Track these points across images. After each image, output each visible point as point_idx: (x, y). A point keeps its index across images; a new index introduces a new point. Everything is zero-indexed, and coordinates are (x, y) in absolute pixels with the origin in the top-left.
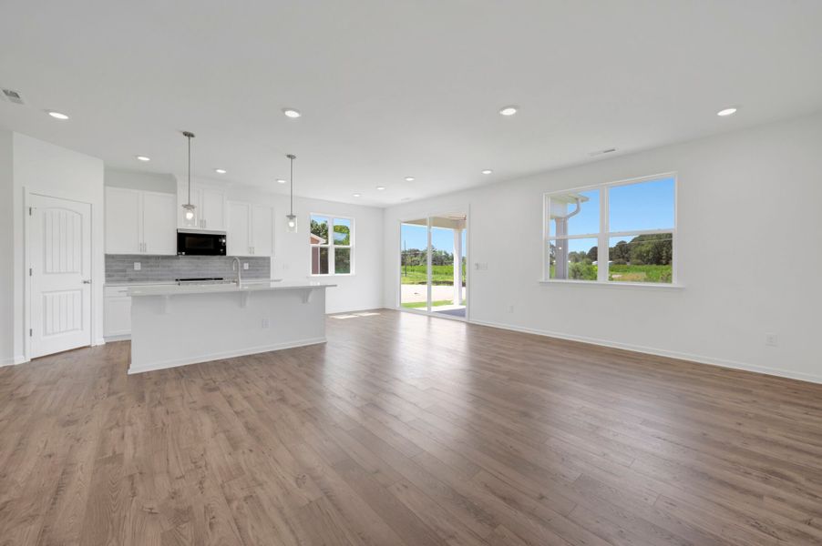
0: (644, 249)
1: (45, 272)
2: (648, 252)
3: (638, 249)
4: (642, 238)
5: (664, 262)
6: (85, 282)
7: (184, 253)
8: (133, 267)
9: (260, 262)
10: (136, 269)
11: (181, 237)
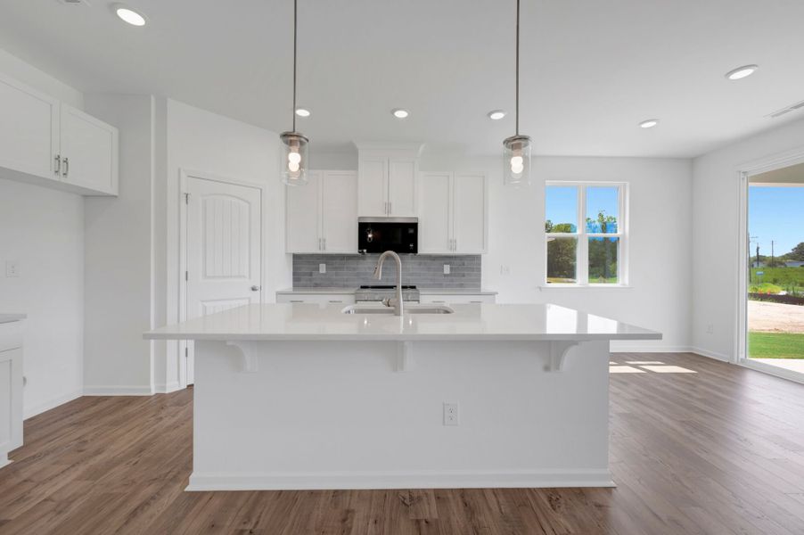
1: (205, 276)
6: (253, 289)
7: (365, 251)
8: (318, 269)
9: (466, 262)
10: (321, 272)
11: (363, 227)
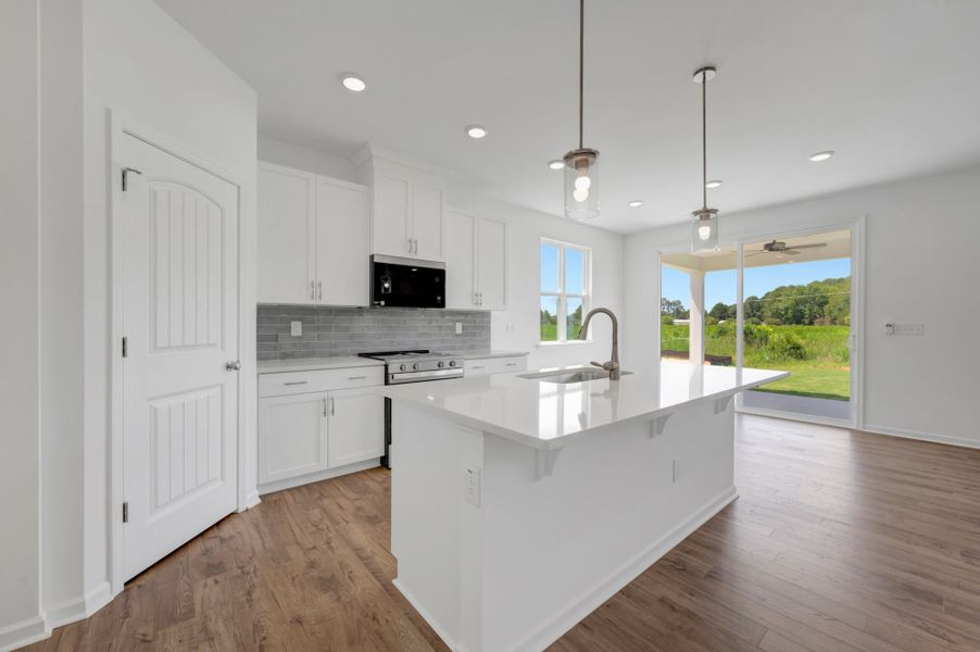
0: (781, 306)
1: (155, 347)
2: (787, 309)
3: (774, 306)
4: (779, 292)
5: (807, 321)
6: (228, 367)
7: (383, 303)
8: (289, 329)
9: (478, 320)
10: (293, 334)
11: (379, 271)
